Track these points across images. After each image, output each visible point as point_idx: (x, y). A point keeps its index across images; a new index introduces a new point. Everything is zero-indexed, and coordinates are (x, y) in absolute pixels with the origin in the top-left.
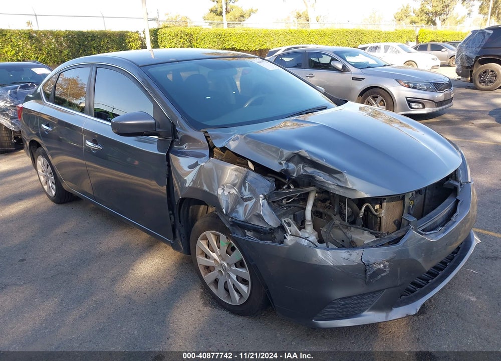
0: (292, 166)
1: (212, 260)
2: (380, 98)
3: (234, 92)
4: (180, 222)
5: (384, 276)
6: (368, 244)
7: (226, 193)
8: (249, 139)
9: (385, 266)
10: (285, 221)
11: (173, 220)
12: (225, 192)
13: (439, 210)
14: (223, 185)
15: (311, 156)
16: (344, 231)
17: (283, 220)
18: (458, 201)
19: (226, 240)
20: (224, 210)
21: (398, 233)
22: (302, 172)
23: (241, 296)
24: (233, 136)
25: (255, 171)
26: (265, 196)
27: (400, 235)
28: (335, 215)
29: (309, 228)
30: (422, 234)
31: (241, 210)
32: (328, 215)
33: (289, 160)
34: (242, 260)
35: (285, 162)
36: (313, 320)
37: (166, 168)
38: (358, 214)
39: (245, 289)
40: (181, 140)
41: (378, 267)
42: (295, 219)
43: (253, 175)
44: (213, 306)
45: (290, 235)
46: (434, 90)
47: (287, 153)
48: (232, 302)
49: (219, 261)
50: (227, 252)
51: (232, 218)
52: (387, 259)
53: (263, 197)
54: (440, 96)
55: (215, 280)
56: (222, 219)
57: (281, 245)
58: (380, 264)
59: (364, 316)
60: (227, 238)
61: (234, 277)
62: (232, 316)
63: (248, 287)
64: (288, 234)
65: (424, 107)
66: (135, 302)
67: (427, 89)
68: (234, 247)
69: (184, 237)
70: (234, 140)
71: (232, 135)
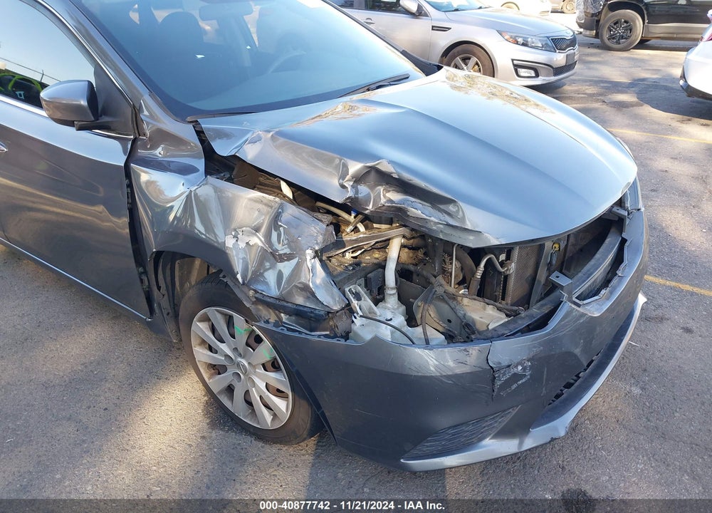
0: (364, 190)
1: (221, 355)
2: (474, 60)
3: (249, 47)
4: (159, 288)
5: (522, 383)
6: (494, 329)
7: (242, 245)
8: (282, 140)
9: (524, 369)
10: (350, 290)
11: (147, 283)
12: (239, 243)
13: (599, 259)
14: (235, 230)
15: (399, 171)
16: (453, 306)
17: (347, 290)
18: (624, 241)
19: (245, 326)
20: (239, 277)
21: (542, 306)
22: (383, 201)
23: (275, 416)
24: (251, 133)
25: (296, 201)
26: (316, 252)
27: (546, 310)
28: (435, 277)
29: (392, 301)
30: (579, 305)
31: (271, 277)
32: (423, 276)
33: (358, 179)
34: (275, 359)
35: (351, 183)
36: (402, 461)
37: (126, 190)
38: (474, 274)
39: (281, 405)
40: (150, 139)
41: (513, 371)
42: (367, 285)
43: (292, 211)
44: (226, 428)
45: (361, 316)
46: (553, 50)
47: (355, 167)
48: (258, 423)
49: (233, 357)
50: (248, 344)
51: (256, 291)
52: (529, 357)
53: (313, 254)
54: (559, 58)
55: (229, 386)
56: (237, 291)
57: (349, 342)
58: (516, 367)
59: (484, 446)
60: (247, 321)
61: (262, 386)
62: (260, 444)
63: (288, 401)
64: (358, 314)
65: (537, 75)
66: (87, 428)
67: (542, 47)
68: (258, 336)
69: (168, 314)
70: (253, 142)
71: (248, 132)
